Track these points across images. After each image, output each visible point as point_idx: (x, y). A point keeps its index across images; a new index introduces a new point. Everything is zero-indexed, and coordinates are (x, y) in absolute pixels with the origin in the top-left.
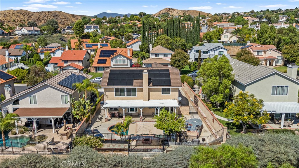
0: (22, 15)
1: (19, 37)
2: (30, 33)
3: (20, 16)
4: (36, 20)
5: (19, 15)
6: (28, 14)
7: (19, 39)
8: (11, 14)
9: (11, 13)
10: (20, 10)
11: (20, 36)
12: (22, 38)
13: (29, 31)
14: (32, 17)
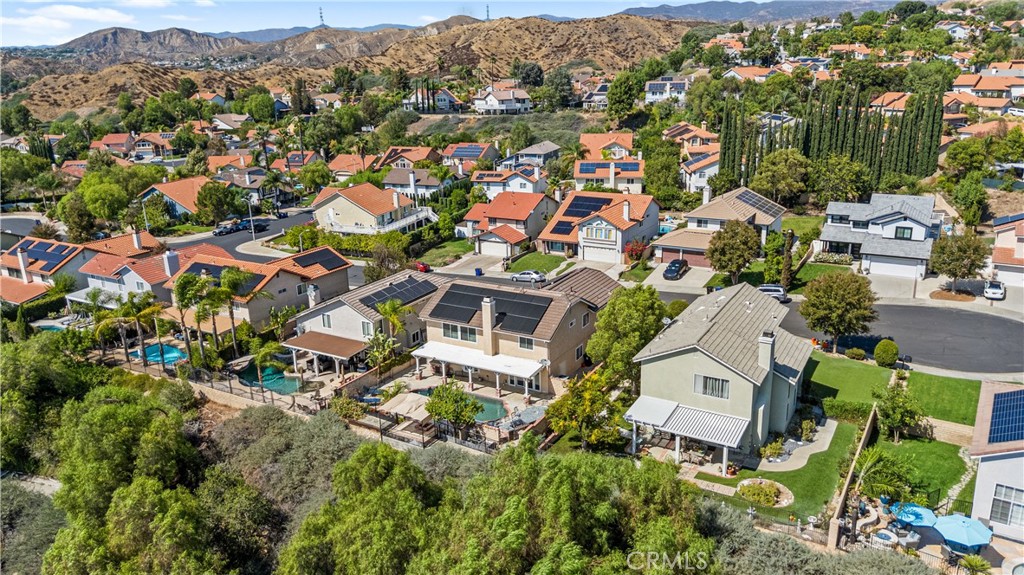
0: (527, 32)
1: (479, 119)
2: (504, 107)
3: (523, 37)
4: (561, 46)
5: (521, 33)
6: (542, 29)
7: (477, 125)
8: (501, 33)
9: (502, 28)
10: (527, 18)
11: (480, 117)
12: (483, 121)
13: (502, 102)
14: (553, 37)
